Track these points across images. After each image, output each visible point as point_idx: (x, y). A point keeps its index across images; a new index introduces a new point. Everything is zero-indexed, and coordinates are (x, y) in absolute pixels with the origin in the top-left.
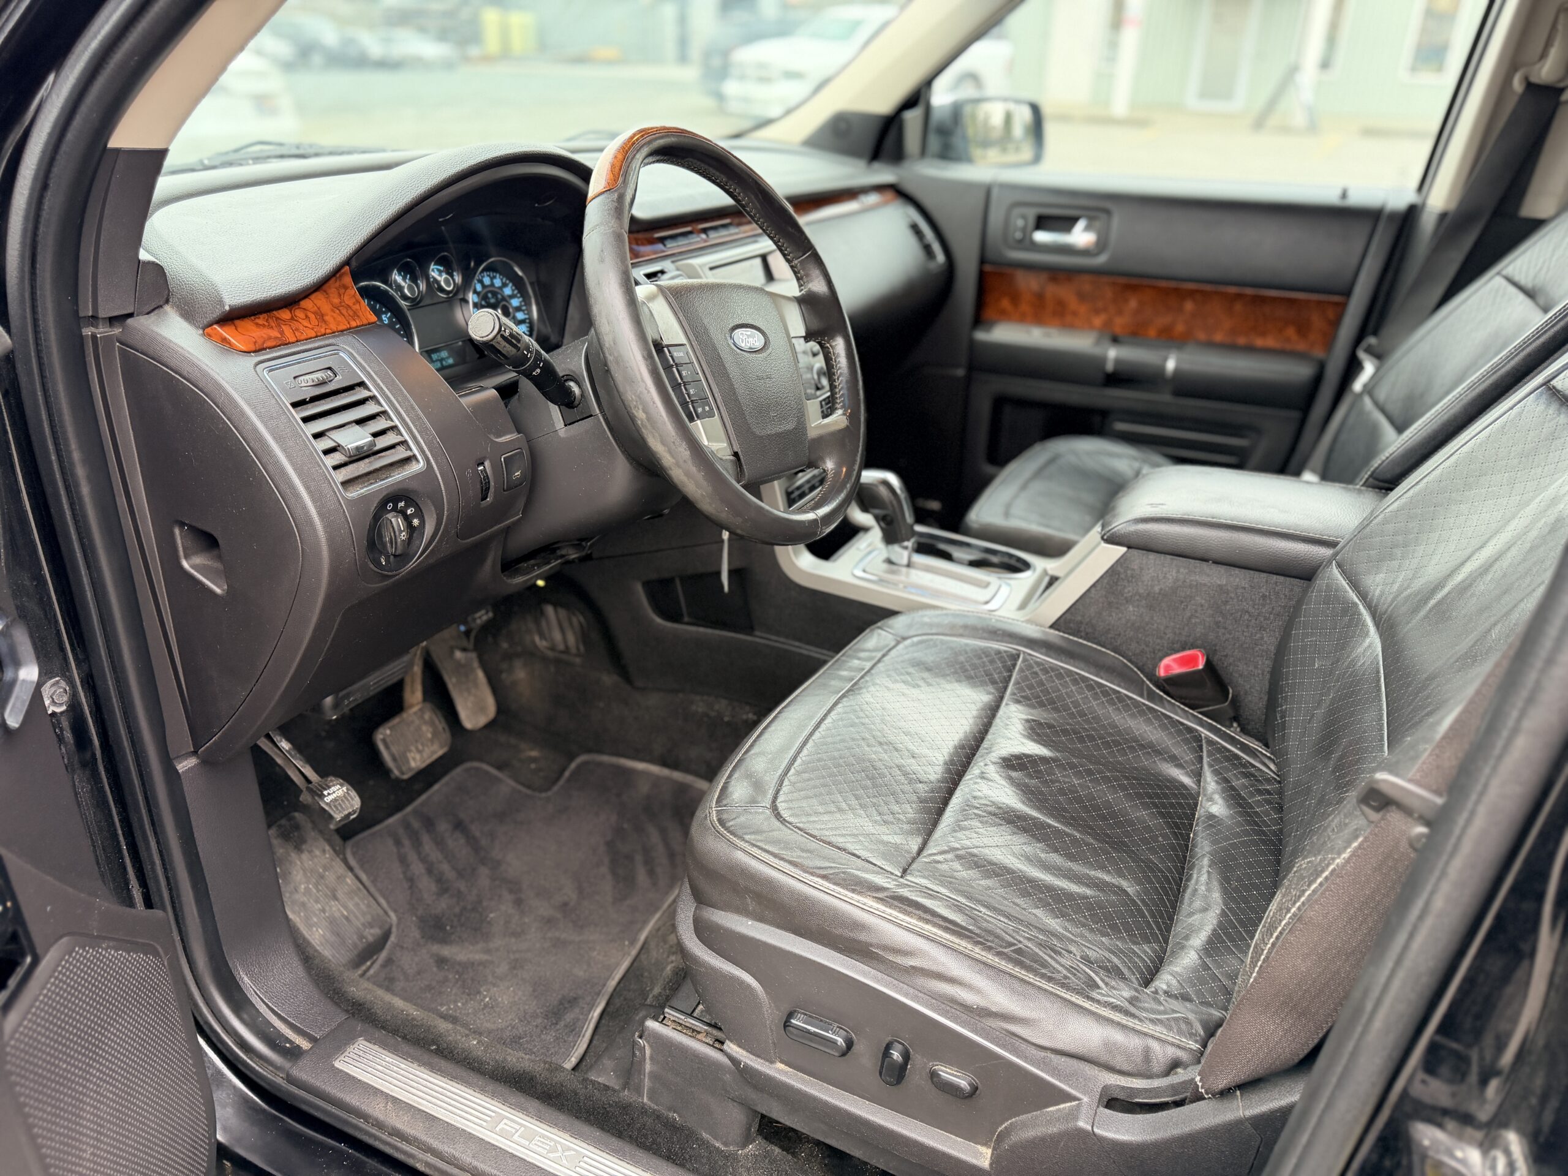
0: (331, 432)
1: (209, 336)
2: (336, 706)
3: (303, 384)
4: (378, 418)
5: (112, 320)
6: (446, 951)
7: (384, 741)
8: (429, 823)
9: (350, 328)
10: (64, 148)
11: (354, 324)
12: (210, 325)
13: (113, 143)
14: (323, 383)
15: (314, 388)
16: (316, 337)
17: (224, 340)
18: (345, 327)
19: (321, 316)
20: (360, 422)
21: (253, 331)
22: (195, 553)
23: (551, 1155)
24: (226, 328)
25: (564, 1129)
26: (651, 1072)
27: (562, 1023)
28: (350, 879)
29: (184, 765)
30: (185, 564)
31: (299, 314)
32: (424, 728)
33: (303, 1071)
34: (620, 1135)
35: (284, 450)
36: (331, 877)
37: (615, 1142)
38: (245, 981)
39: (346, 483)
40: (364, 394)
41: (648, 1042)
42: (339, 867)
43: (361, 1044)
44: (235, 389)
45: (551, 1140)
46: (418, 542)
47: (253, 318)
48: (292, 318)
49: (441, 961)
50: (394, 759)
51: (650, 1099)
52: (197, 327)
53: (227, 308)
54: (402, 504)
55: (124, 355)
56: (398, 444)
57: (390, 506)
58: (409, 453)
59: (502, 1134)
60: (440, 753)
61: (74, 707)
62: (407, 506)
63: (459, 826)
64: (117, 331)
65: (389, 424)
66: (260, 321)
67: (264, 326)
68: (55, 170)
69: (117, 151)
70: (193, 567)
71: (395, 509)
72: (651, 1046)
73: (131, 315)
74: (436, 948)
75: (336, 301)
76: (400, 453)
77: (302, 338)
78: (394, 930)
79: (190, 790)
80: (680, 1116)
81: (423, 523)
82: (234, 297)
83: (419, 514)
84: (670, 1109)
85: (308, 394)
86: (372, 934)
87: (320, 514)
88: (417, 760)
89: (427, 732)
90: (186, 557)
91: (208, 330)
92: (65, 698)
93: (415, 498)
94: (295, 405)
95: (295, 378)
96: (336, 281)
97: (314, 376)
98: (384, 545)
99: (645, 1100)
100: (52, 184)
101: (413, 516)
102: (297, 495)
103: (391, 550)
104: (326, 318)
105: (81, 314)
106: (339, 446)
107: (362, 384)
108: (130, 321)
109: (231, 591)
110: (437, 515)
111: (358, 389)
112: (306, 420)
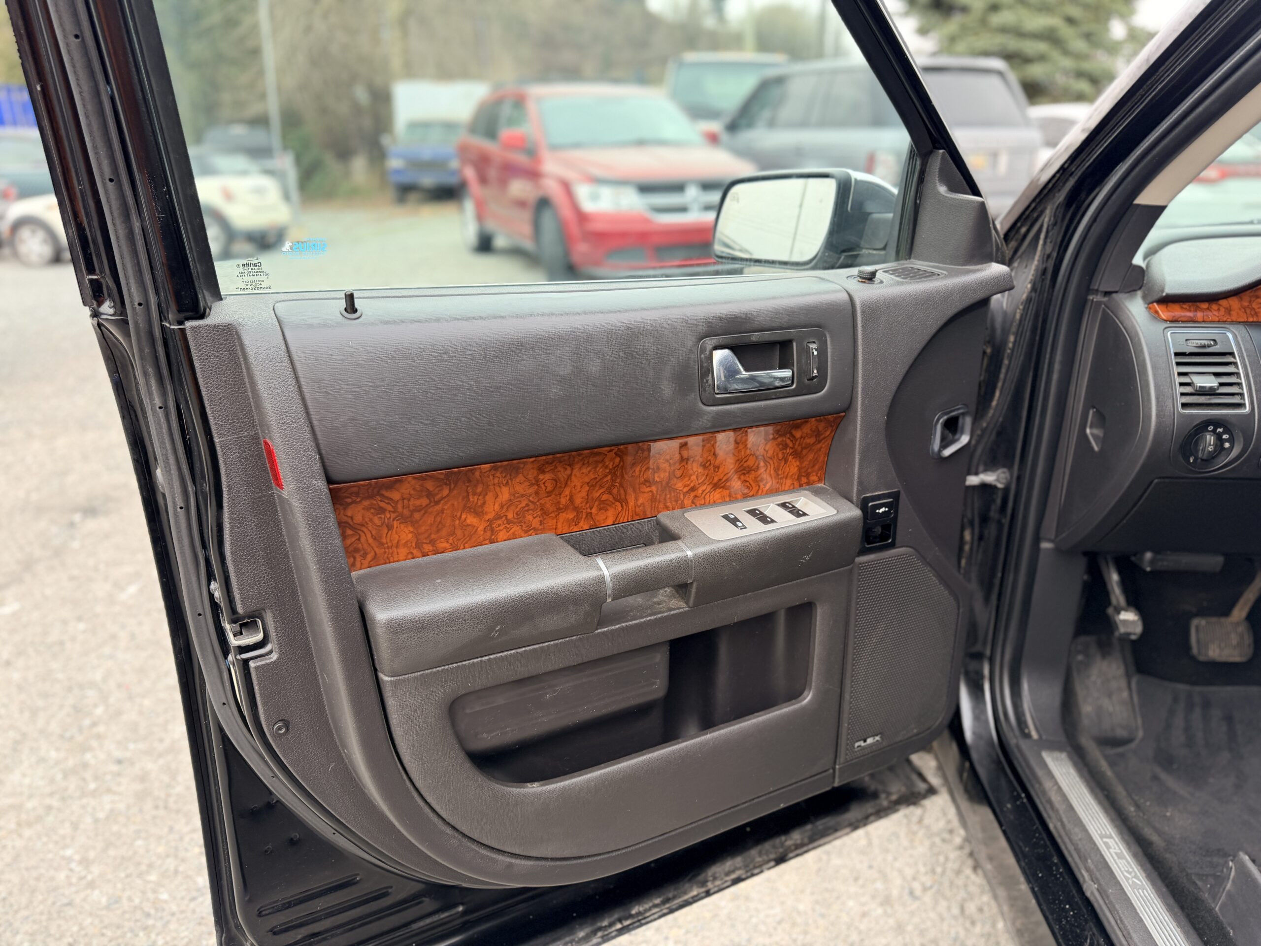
0: (1192, 375)
1: (1150, 308)
2: (1152, 562)
3: (1190, 344)
4: (1232, 376)
5: (1107, 293)
6: (1163, 776)
7: (1197, 628)
8: (1207, 705)
9: (1247, 322)
10: (1110, 202)
11: (1251, 319)
12: (1152, 303)
13: (1137, 201)
14: (1204, 347)
15: (1195, 348)
16: (1219, 321)
17: (1157, 312)
18: (1243, 320)
19: (1229, 311)
20: (1216, 375)
21: (1177, 311)
22: (1097, 427)
23: (1126, 874)
24: (1160, 306)
25: (1145, 871)
26: (1229, 891)
27: (1209, 859)
28: (1125, 694)
29: (1045, 545)
30: (1088, 431)
31: (1214, 307)
32: (1233, 636)
33: (1024, 744)
34: (1182, 908)
35: (1154, 375)
36: (1114, 684)
37: (1177, 909)
38: (1025, 686)
39: (1184, 405)
40: (1231, 359)
41: (1235, 866)
42: (1123, 683)
43: (1064, 755)
44: (1144, 337)
45: (1133, 869)
46: (1223, 458)
47: (1181, 304)
48: (1208, 309)
49: (1155, 778)
50: (1198, 641)
51: (1220, 909)
52: (1146, 303)
53: (1164, 294)
54: (1220, 430)
55: (1104, 313)
56: (1237, 394)
57: (1211, 428)
58: (1242, 401)
59: (1106, 844)
60: (1237, 659)
61: (1006, 490)
62: (1224, 433)
63: (1229, 719)
64: (1105, 299)
65: (1238, 381)
66: (1185, 306)
67: (1186, 309)
68: (1102, 213)
69: (1138, 205)
70: (1092, 434)
71: (1214, 431)
72: (1236, 870)
73: (1116, 292)
74: (1158, 770)
75: (1246, 304)
76: (1236, 400)
77: (1208, 320)
78: (1137, 742)
79: (1043, 562)
80: (1234, 933)
81: (1232, 448)
82: (1170, 290)
83: (1231, 440)
84: (1229, 925)
85: (1188, 350)
86: (1121, 733)
87: (1158, 416)
88: (1216, 652)
89: (1234, 639)
90: (1091, 427)
91: (1151, 305)
92: (1004, 481)
93: (1231, 429)
94: (1177, 354)
95: (1186, 340)
96: (1251, 292)
97: (1199, 342)
98: (1197, 451)
99: (1217, 909)
100: (1098, 220)
101: (1227, 440)
102: (1149, 400)
103: (1200, 455)
104: (1232, 312)
105: (1091, 287)
106: (1193, 383)
107: (1232, 354)
108: (1114, 295)
109: (1102, 450)
110: (1244, 445)
111: (1228, 356)
112: (1178, 364)
